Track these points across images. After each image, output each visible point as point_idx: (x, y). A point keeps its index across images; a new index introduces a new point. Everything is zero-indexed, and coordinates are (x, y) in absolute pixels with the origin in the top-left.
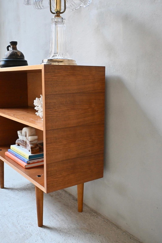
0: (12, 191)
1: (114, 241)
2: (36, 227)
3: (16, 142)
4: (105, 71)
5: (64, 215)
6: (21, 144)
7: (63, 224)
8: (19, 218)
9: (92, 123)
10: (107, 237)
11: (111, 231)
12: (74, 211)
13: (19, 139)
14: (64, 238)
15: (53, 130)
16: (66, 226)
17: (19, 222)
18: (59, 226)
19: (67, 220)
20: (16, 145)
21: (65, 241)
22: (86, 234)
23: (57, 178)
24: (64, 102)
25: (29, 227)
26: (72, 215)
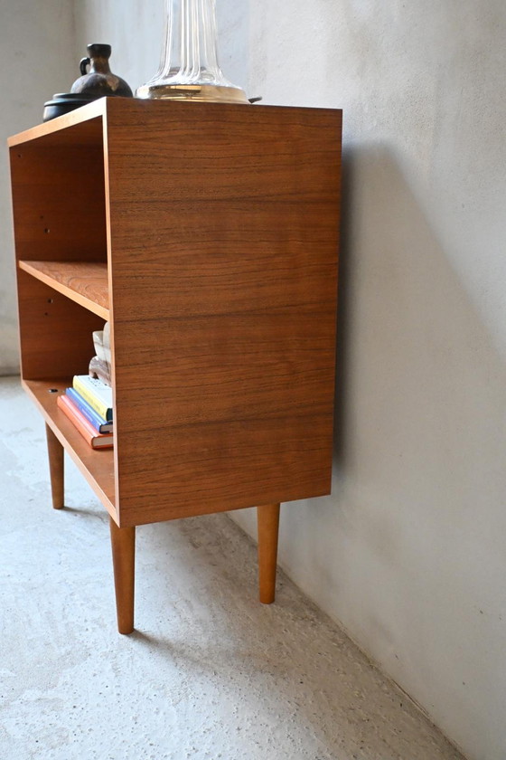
0: (83, 520)
1: (343, 708)
2: (111, 634)
3: (90, 367)
4: (341, 127)
5: (211, 606)
6: (102, 374)
7: (198, 632)
8: (72, 600)
9: (288, 306)
10: (324, 691)
11: (345, 673)
12: (248, 598)
13: (96, 357)
14: (184, 675)
15: (142, 321)
16: (204, 639)
17: (67, 611)
18: (181, 637)
19: (215, 622)
20: (91, 375)
21: (184, 686)
22: (259, 673)
23: (156, 481)
24: (183, 231)
25: (90, 630)
26: (236, 608)
